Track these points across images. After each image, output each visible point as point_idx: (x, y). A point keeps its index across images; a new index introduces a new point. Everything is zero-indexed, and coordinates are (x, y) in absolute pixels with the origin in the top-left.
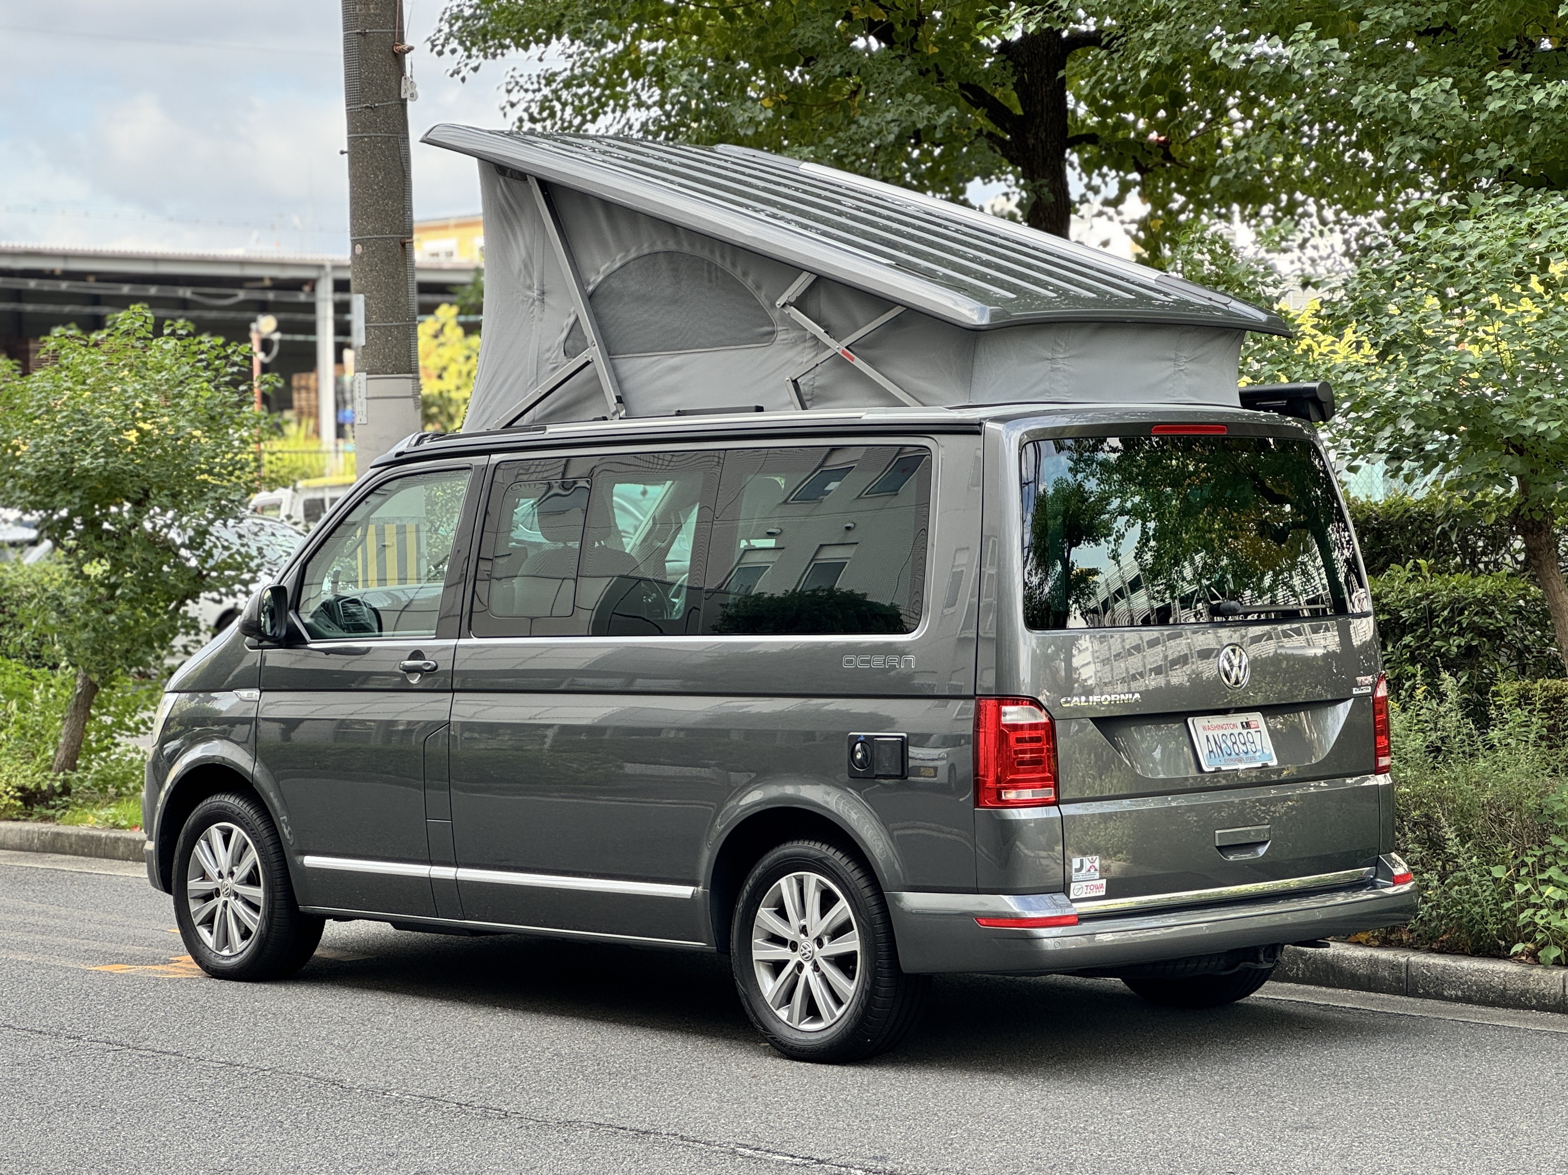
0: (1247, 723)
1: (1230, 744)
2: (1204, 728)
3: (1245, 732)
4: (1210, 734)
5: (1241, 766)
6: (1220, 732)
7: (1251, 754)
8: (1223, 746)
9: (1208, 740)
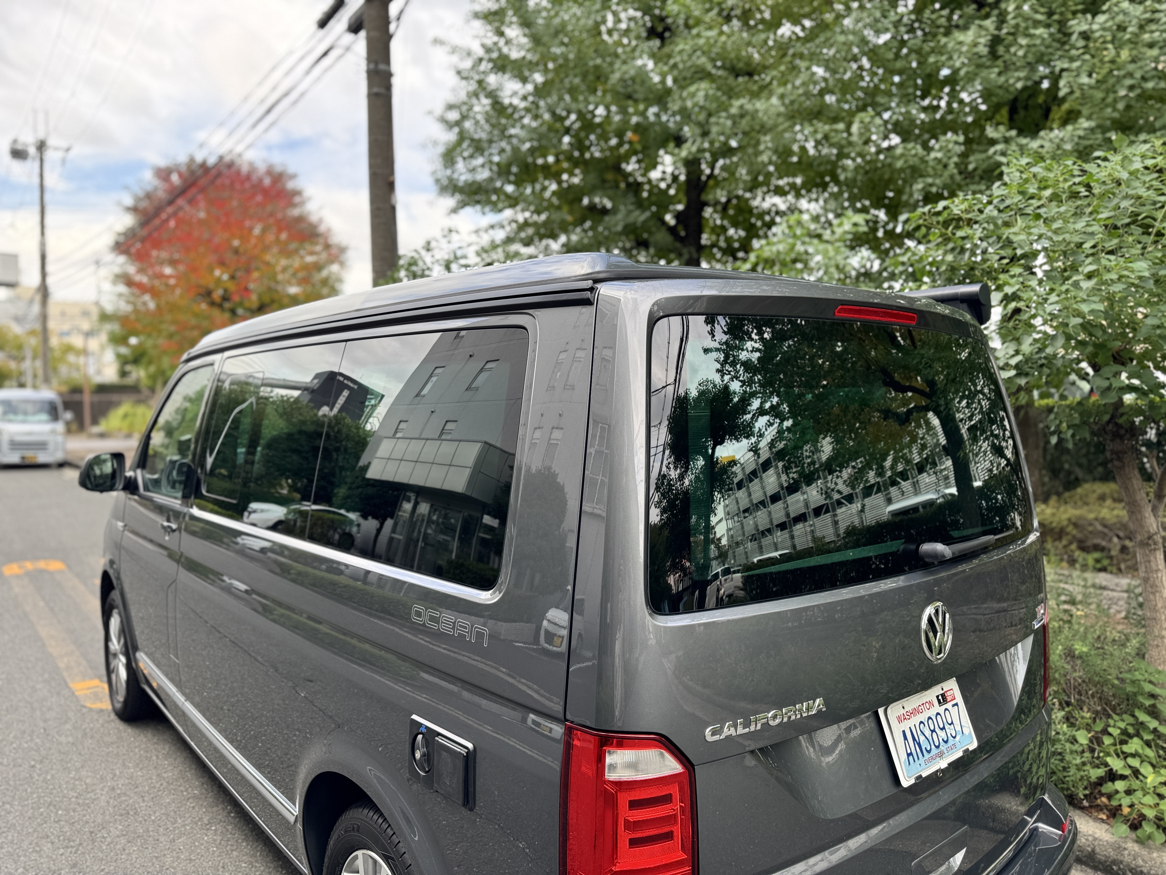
0: (943, 695)
1: (928, 733)
2: (900, 720)
3: (941, 710)
4: (906, 725)
5: (943, 764)
6: (915, 720)
7: (951, 741)
8: (922, 739)
9: (905, 738)
